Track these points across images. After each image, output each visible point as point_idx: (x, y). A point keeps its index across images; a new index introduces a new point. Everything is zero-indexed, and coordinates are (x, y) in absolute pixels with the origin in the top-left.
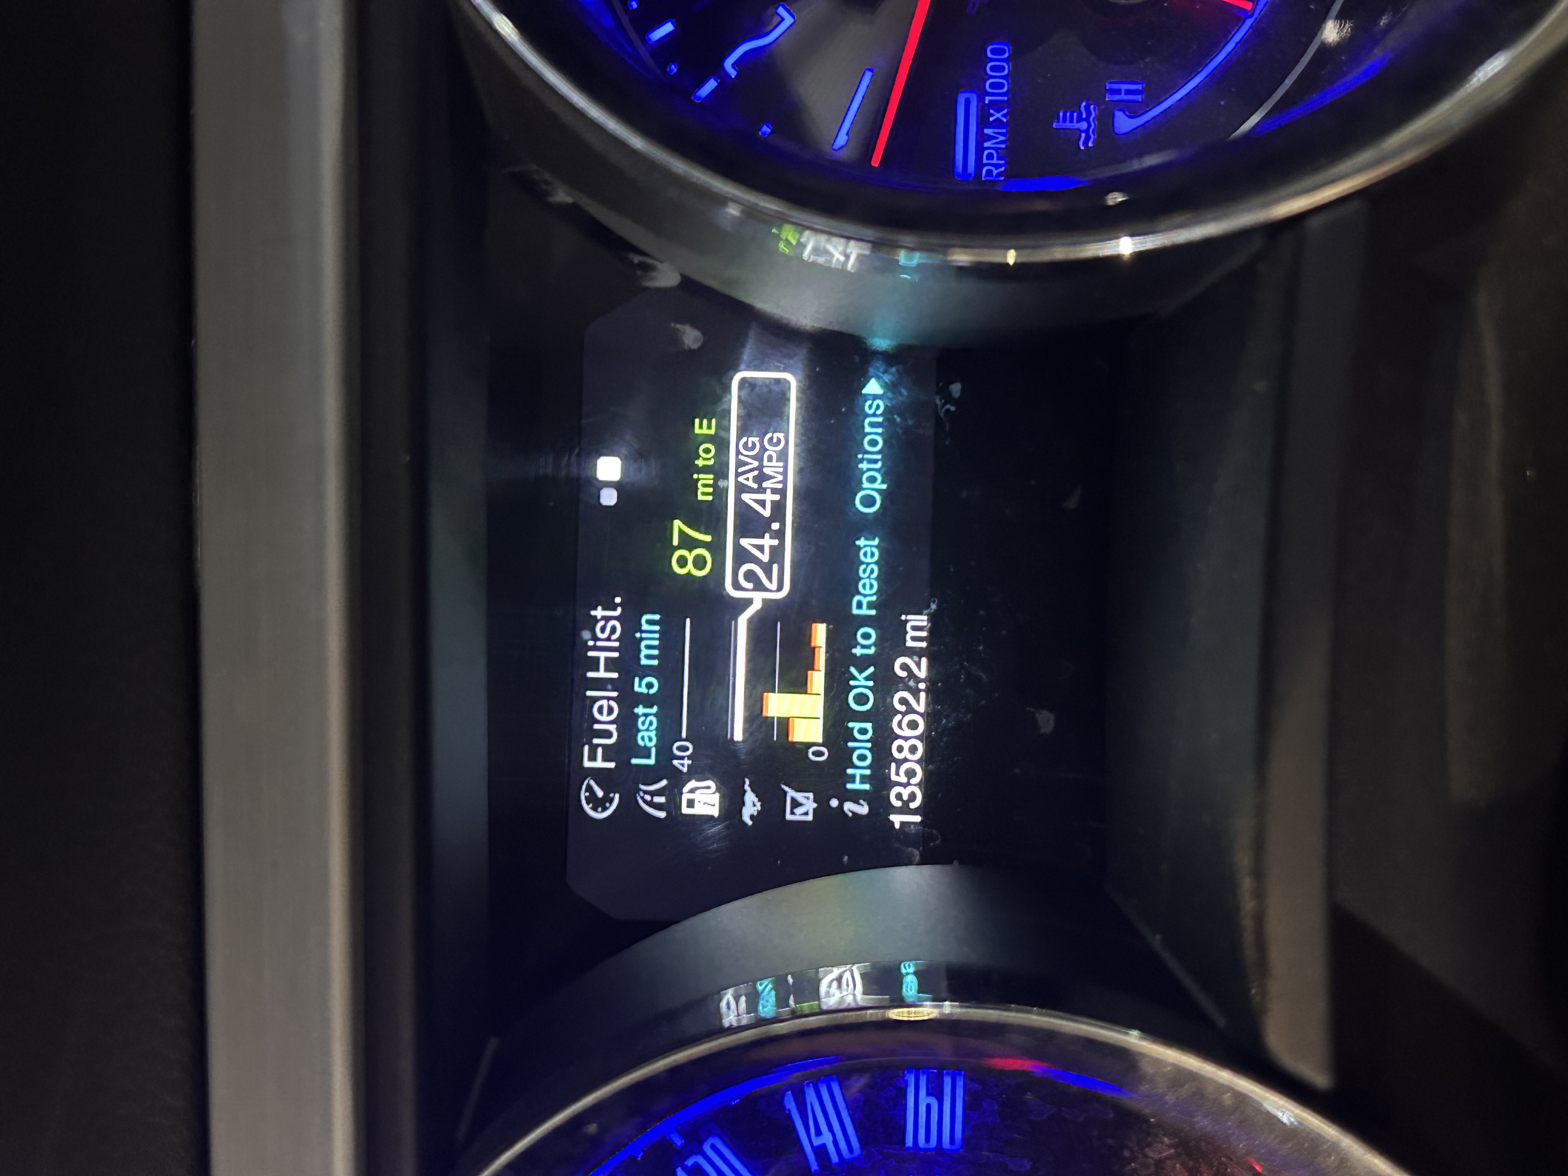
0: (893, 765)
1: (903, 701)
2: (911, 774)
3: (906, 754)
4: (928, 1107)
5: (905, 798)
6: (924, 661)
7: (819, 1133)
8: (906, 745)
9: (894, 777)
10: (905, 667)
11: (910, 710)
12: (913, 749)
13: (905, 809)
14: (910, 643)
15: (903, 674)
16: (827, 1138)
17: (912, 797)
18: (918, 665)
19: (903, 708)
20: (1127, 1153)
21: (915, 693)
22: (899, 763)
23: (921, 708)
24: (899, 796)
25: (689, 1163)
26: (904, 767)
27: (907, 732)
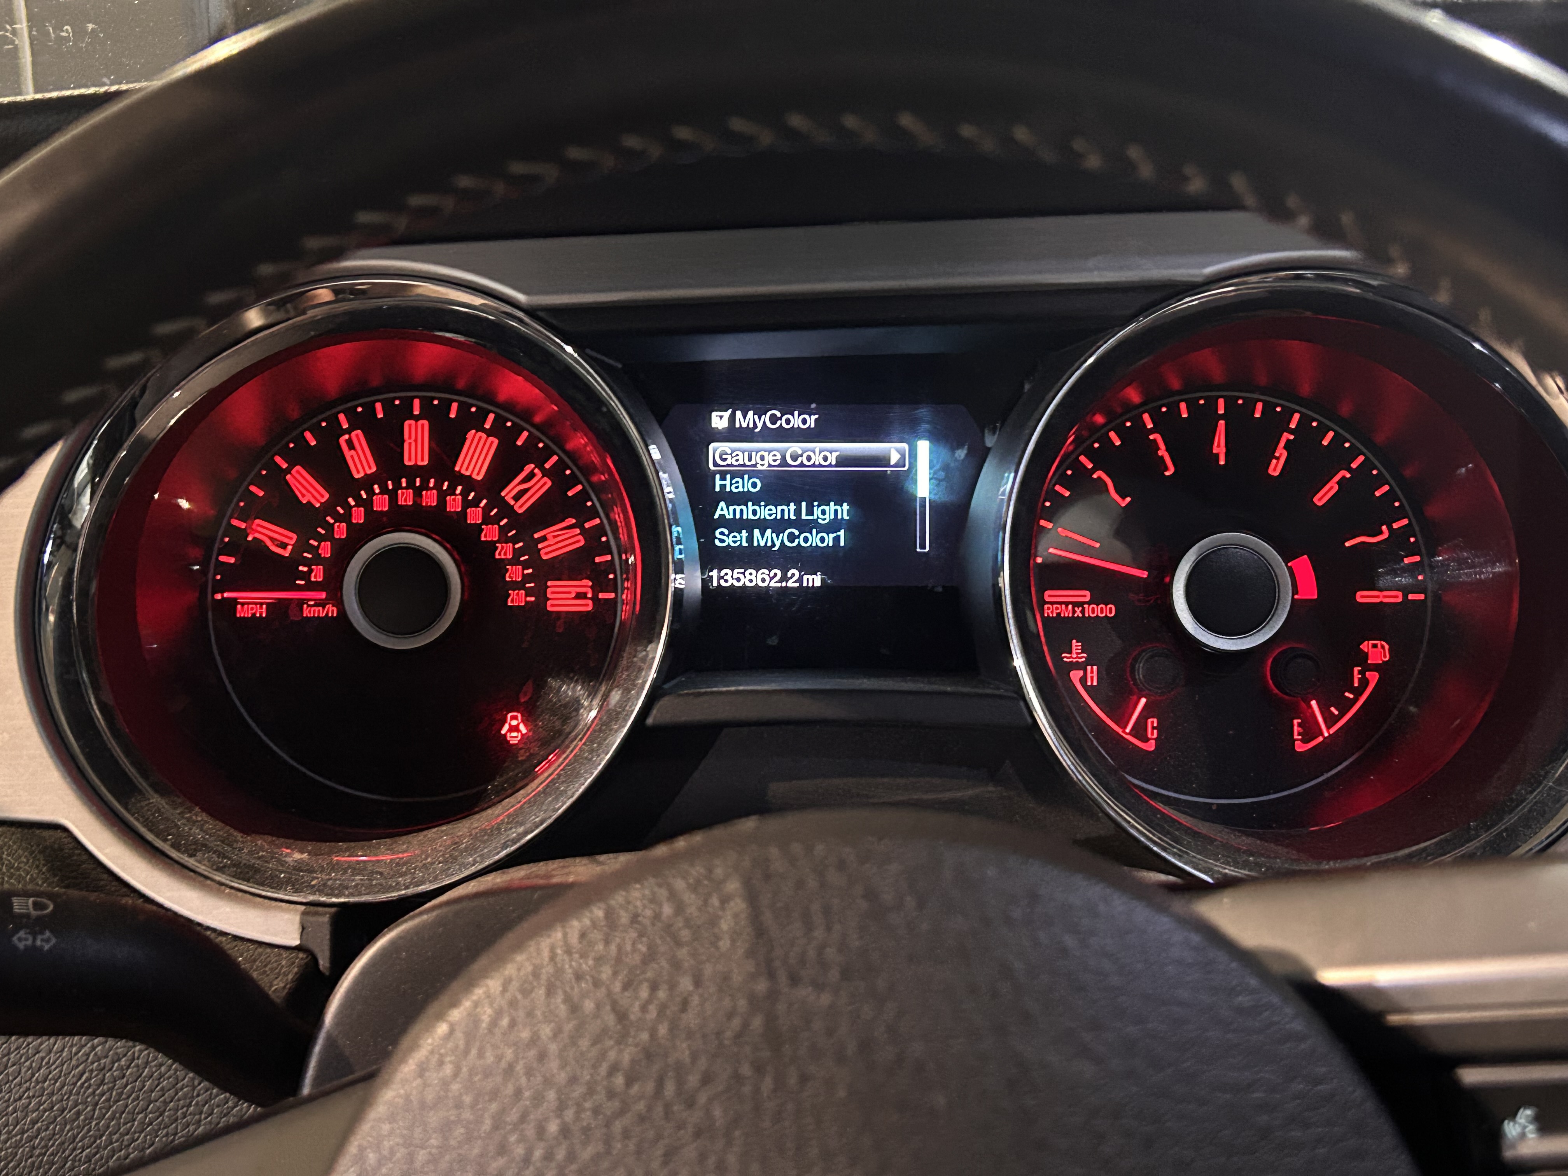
0: (743, 571)
1: (775, 575)
2: (738, 580)
3: (748, 577)
4: (570, 593)
5: (725, 578)
6: (797, 585)
7: (555, 537)
8: (753, 577)
9: (736, 571)
10: (793, 575)
11: (771, 579)
12: (751, 581)
13: (720, 578)
14: (805, 577)
15: (789, 574)
16: (551, 541)
17: (726, 581)
18: (795, 582)
19: (772, 574)
20: (571, 675)
21: (780, 581)
22: (743, 573)
23: (772, 584)
24: (726, 574)
25: (536, 470)
26: (741, 576)
27: (760, 577)
